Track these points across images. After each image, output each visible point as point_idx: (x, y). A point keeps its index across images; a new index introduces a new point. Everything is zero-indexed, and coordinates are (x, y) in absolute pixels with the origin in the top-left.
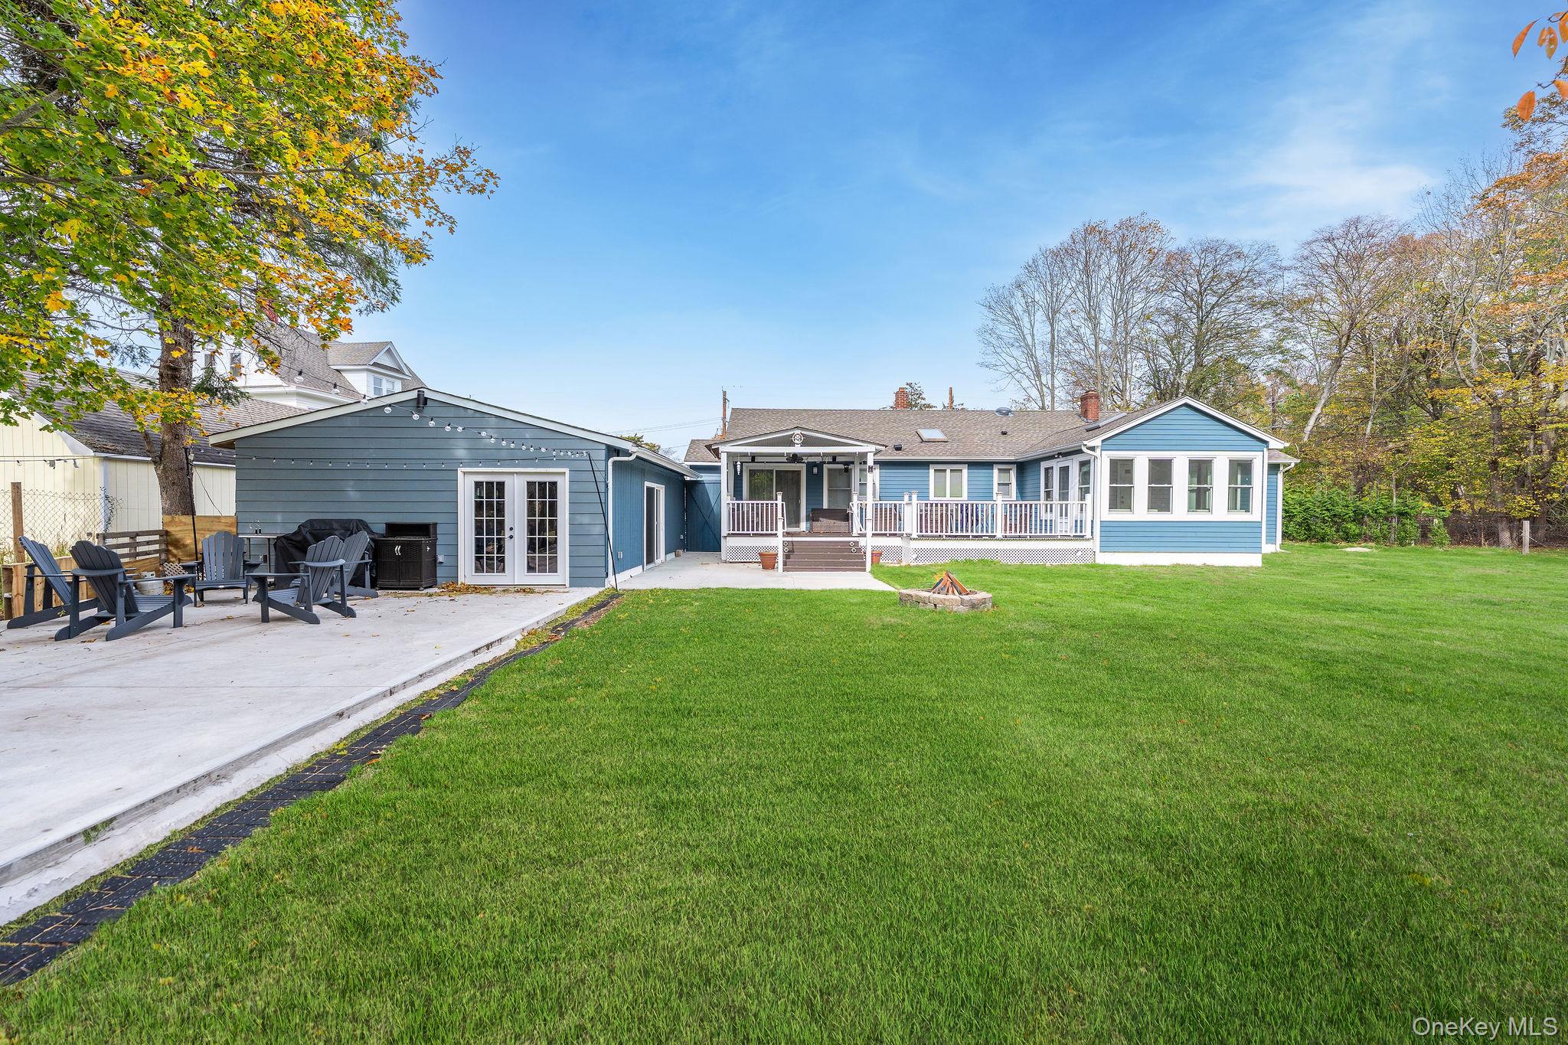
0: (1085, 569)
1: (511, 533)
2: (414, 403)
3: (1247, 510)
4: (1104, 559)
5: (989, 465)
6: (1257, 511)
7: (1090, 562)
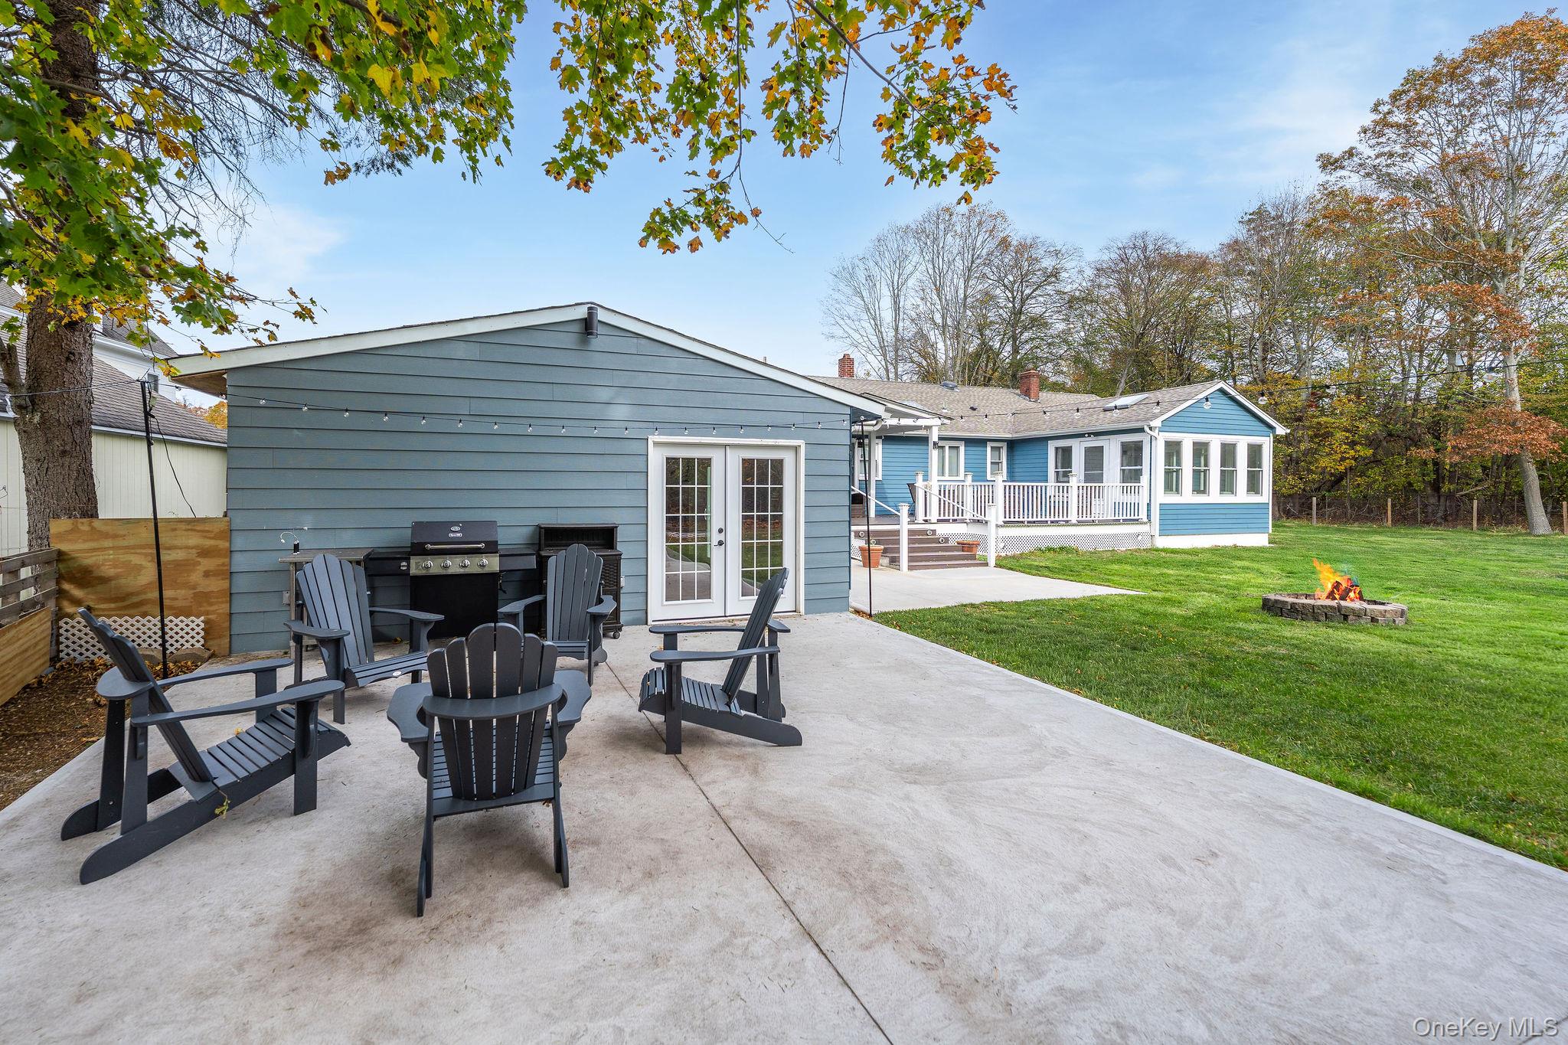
0: (1144, 554)
1: (721, 537)
2: (577, 328)
3: (1257, 492)
4: (1162, 542)
5: (982, 442)
6: (1266, 496)
7: (1149, 546)
